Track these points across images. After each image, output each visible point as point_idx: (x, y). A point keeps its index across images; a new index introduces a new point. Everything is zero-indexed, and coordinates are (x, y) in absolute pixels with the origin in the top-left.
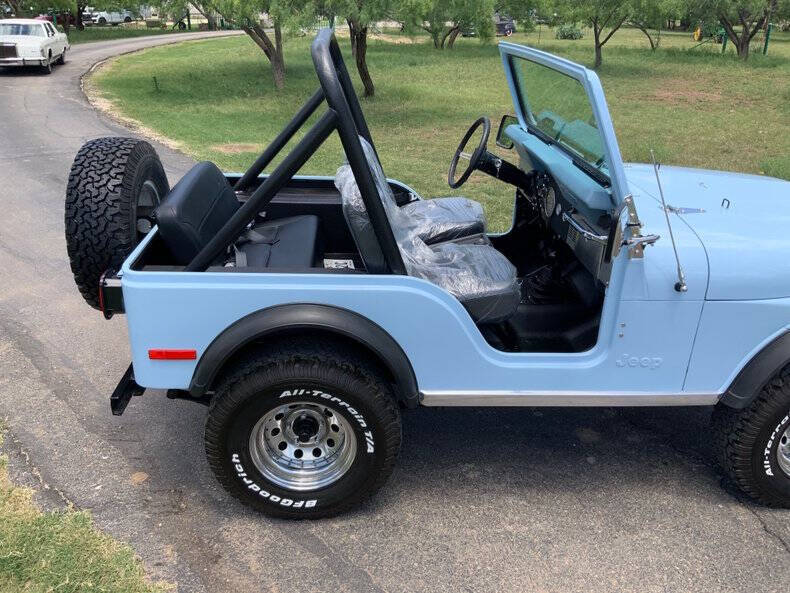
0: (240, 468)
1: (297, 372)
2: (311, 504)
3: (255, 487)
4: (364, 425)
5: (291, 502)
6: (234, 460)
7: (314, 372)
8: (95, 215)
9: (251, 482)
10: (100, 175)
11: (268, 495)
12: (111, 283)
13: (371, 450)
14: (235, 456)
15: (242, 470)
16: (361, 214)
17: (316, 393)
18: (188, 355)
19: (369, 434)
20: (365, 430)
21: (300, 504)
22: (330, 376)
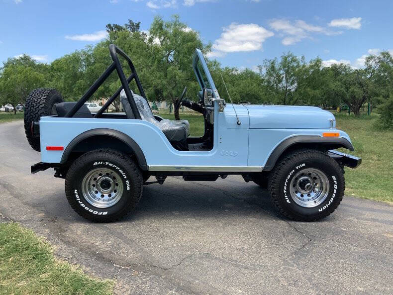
0: (77, 196)
1: (101, 155)
2: (105, 213)
3: (83, 205)
4: (125, 178)
5: (97, 212)
6: (75, 192)
7: (107, 155)
8: (35, 107)
9: (81, 203)
10: (38, 99)
11: (88, 209)
12: (36, 123)
13: (128, 189)
14: (76, 190)
15: (78, 197)
16: (125, 99)
17: (107, 163)
18: (61, 149)
19: (127, 182)
20: (126, 179)
21: (101, 214)
22: (112, 157)
